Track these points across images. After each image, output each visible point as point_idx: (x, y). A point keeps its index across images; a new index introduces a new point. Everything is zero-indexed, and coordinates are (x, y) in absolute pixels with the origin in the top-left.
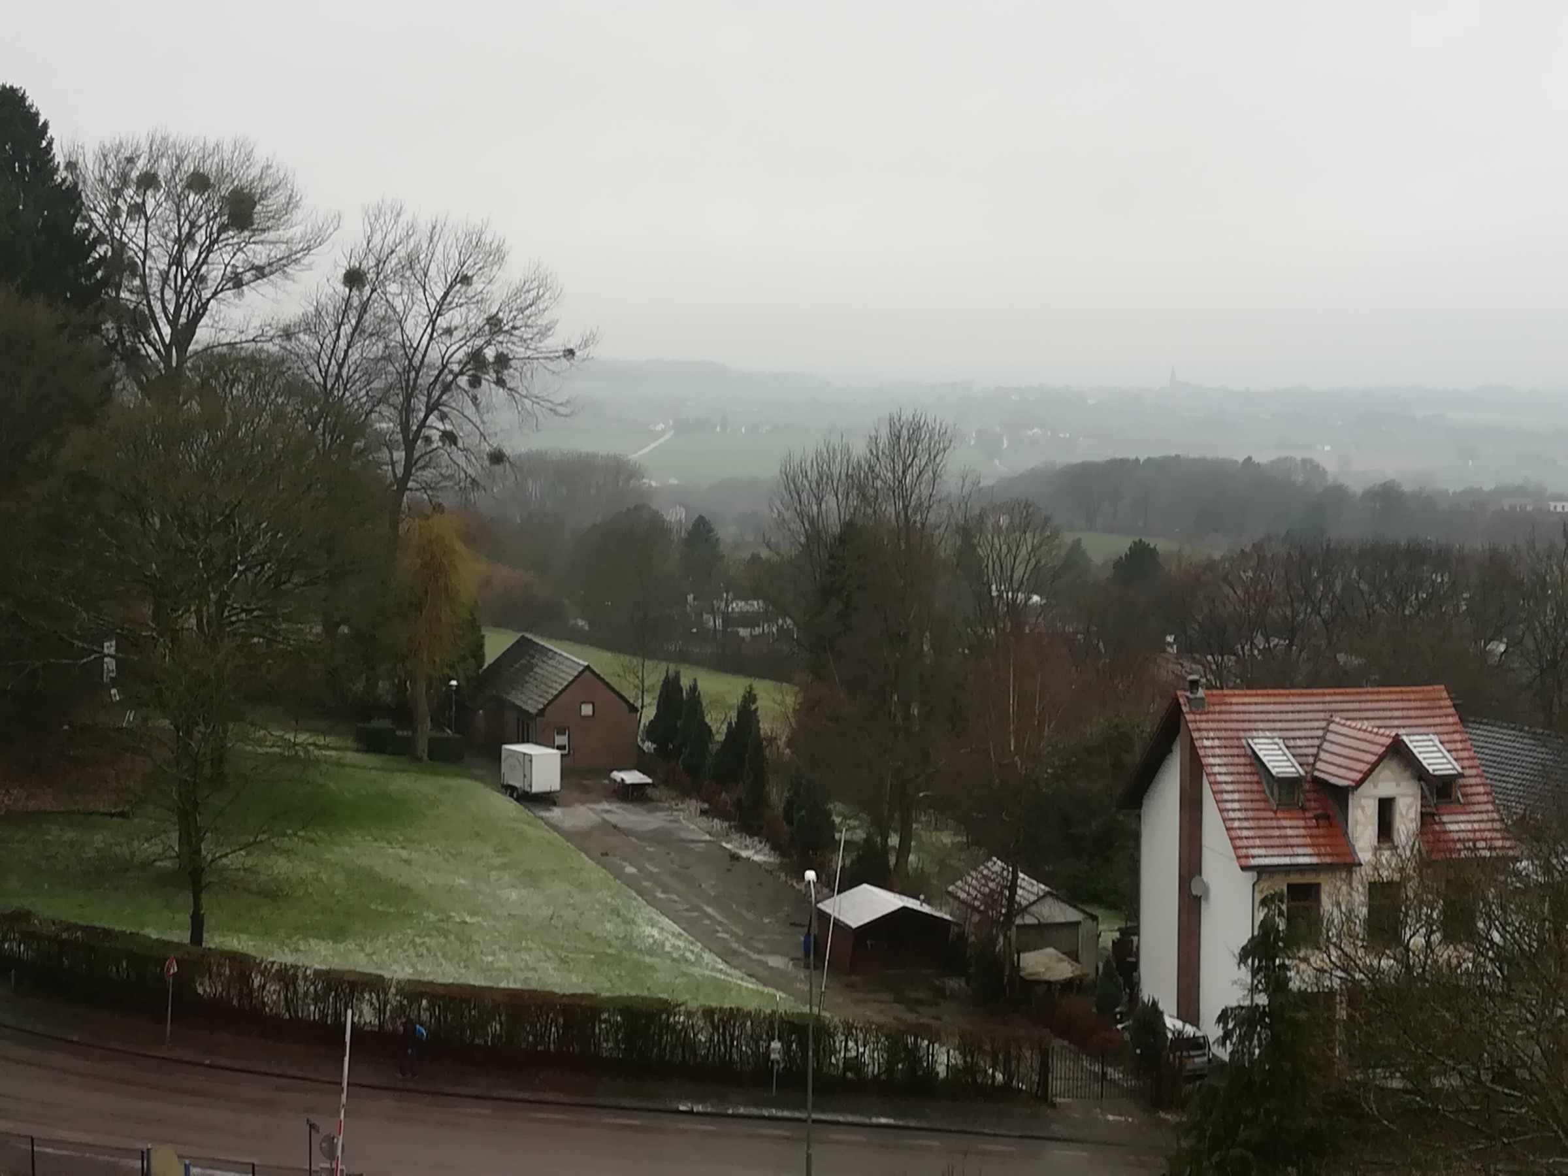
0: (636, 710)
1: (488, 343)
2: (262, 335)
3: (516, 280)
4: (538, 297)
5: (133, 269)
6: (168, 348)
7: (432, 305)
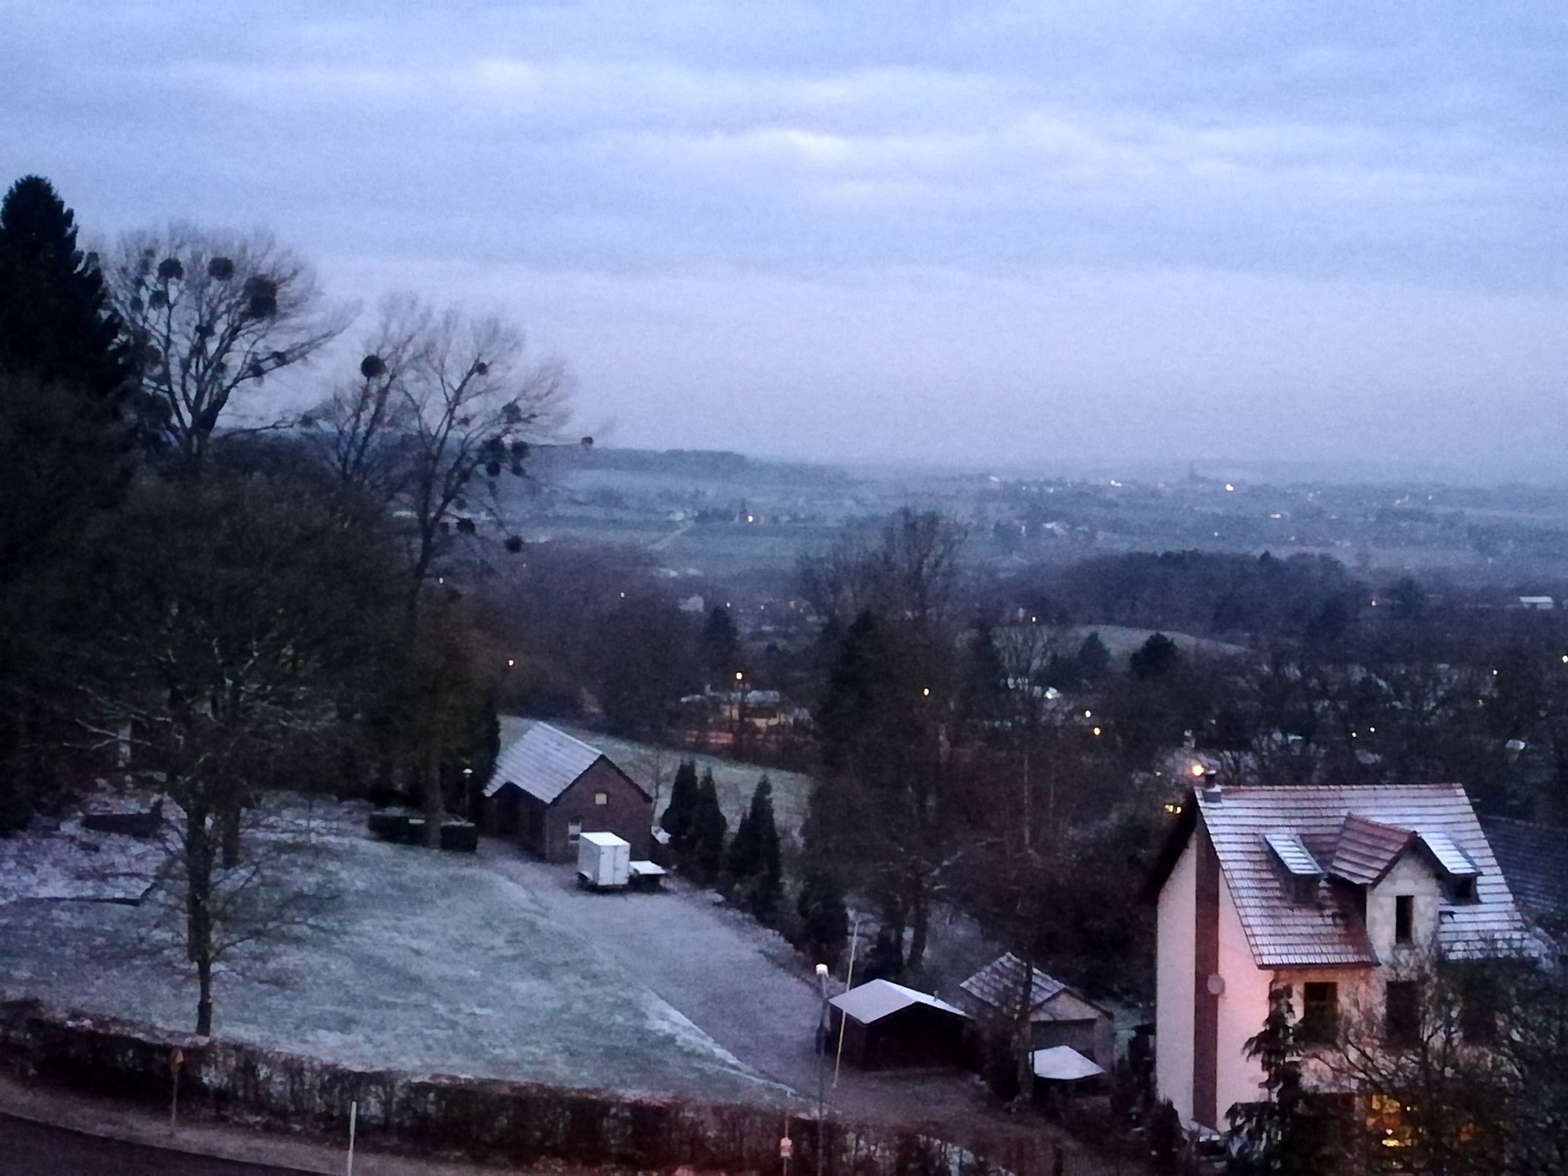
0: (651, 800)
1: (506, 431)
2: (283, 421)
3: (534, 366)
4: (555, 385)
5: (154, 356)
6: (189, 433)
7: (451, 394)
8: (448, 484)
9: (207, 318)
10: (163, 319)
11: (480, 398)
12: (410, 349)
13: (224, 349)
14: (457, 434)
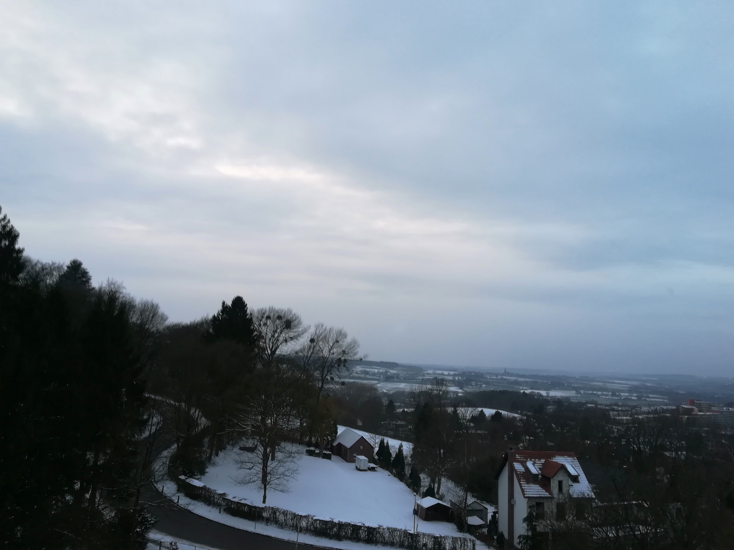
0: (374, 448)
1: (342, 357)
3: (349, 342)
4: (354, 346)
5: (263, 337)
6: (269, 356)
7: (330, 348)
8: (328, 369)
9: (275, 329)
10: (266, 329)
11: (337, 349)
12: (321, 337)
13: (278, 336)
14: (331, 356)
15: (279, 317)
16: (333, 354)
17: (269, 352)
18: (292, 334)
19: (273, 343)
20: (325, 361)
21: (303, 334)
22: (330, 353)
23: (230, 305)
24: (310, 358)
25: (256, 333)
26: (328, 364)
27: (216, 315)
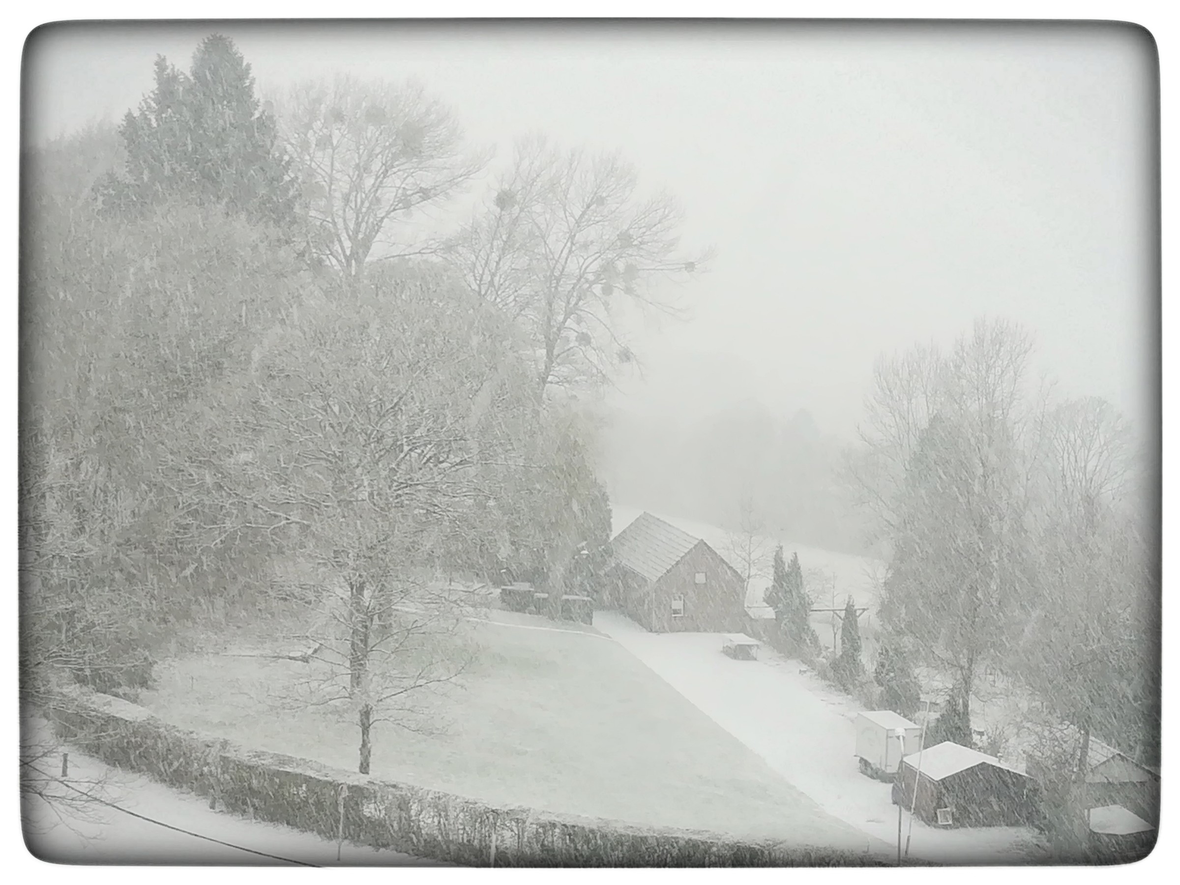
2: (427, 248)
7: (572, 224)
8: (569, 301)
10: (328, 161)
11: (599, 227)
12: (538, 184)
13: (378, 186)
15: (375, 115)
16: (585, 246)
17: (347, 244)
18: (426, 179)
19: (358, 212)
20: (557, 274)
21: (467, 175)
22: (572, 244)
23: (189, 74)
24: (498, 263)
25: (293, 176)
26: (566, 286)
27: (136, 114)
